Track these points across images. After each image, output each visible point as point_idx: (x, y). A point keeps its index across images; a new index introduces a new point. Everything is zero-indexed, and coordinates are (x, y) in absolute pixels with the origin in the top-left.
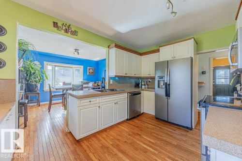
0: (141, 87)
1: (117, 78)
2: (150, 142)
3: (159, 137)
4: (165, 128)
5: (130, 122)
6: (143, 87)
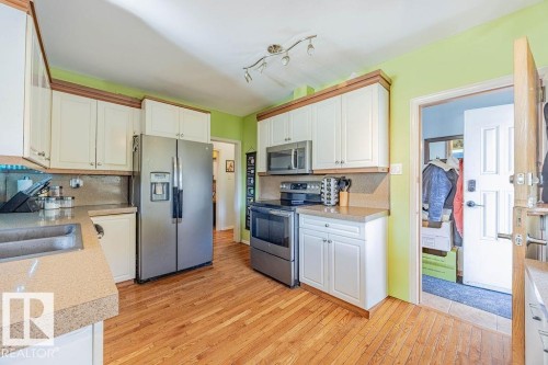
2: (219, 313)
3: (211, 298)
6: (51, 205)
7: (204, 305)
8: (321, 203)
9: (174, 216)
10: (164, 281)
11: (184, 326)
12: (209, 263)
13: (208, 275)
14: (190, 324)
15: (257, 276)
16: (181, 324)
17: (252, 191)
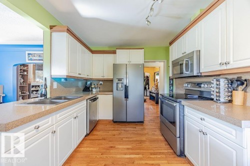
0: (92, 91)
1: (63, 80)
2: (128, 149)
3: (131, 139)
4: (128, 129)
5: (90, 137)
6: (94, 90)
7: (126, 141)
8: (212, 99)
9: (126, 97)
10: (121, 124)
11: (112, 147)
12: (142, 122)
13: (138, 128)
14: (114, 147)
15: (162, 138)
16: (111, 145)
17: (172, 88)
